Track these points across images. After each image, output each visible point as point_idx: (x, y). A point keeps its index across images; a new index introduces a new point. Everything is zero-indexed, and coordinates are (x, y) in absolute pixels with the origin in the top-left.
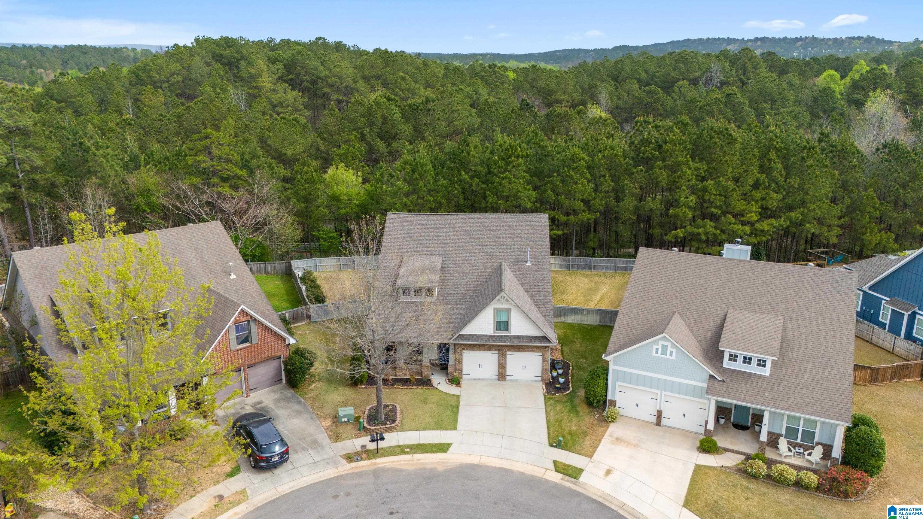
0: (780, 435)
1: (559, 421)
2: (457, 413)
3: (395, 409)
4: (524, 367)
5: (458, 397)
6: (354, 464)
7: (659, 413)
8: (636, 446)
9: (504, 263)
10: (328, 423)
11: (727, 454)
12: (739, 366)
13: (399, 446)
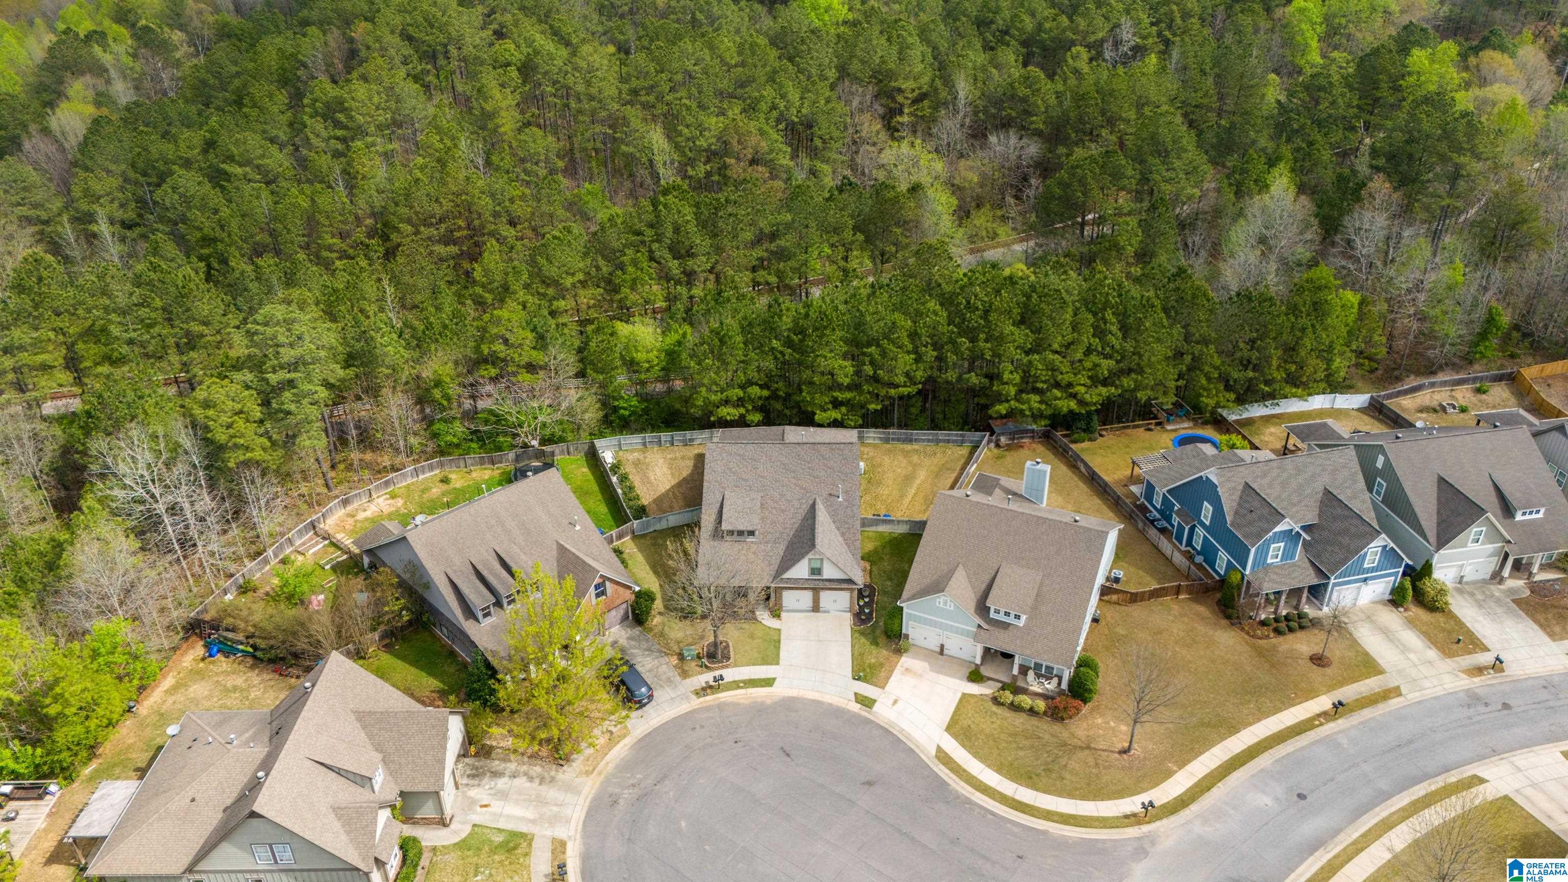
0: (1029, 668)
1: (862, 655)
2: (778, 648)
3: (727, 646)
4: (835, 601)
5: (779, 630)
6: (702, 699)
7: (942, 647)
8: (920, 676)
9: (818, 500)
10: (675, 660)
11: (990, 682)
12: (1001, 617)
13: (734, 682)
